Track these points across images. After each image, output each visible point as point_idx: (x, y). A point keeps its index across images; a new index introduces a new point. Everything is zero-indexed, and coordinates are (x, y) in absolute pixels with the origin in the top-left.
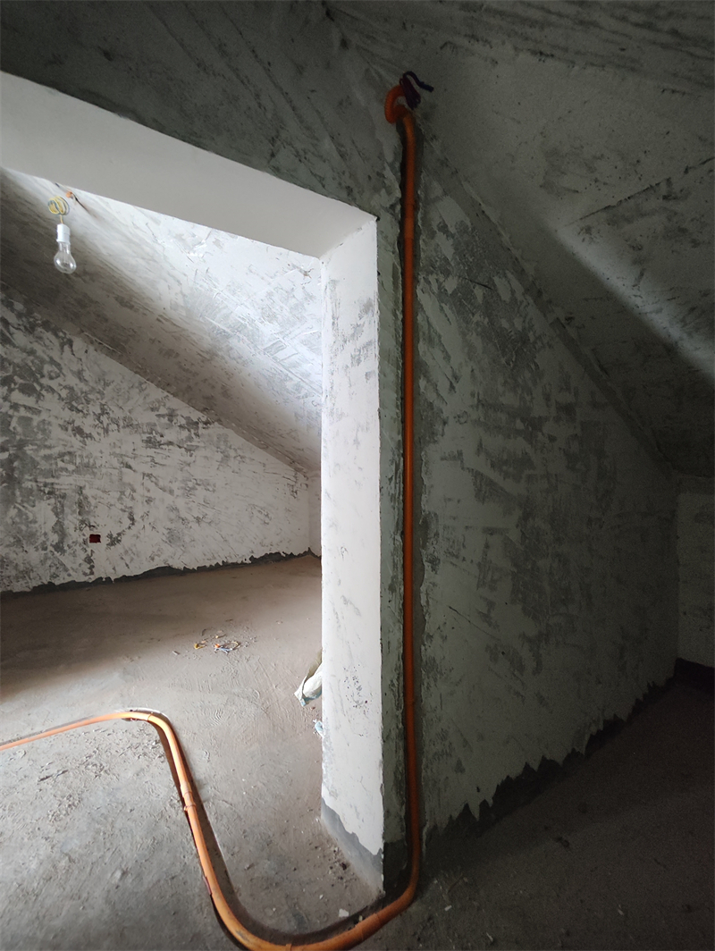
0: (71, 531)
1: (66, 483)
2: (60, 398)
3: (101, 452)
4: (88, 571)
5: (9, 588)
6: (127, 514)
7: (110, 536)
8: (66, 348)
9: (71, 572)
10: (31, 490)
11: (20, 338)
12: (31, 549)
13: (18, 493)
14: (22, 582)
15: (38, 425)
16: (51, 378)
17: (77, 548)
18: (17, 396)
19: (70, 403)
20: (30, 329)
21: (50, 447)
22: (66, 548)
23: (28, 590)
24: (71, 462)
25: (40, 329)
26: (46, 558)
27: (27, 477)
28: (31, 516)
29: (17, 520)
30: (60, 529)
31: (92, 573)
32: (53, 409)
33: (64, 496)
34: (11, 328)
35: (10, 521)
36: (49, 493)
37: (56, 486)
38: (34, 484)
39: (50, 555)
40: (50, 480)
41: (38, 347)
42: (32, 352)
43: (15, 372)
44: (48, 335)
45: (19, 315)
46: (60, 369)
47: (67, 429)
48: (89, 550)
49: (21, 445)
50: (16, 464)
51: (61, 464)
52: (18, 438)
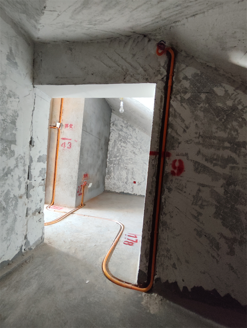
0: (129, 179)
1: (130, 166)
2: (131, 144)
3: (139, 159)
4: (132, 191)
5: (115, 191)
6: (143, 177)
7: (138, 183)
8: (134, 131)
9: (128, 190)
10: (122, 167)
11: (125, 130)
12: (120, 182)
13: (119, 168)
14: (118, 190)
15: (126, 152)
16: (130, 139)
17: (130, 184)
18: (122, 144)
19: (133, 145)
20: (127, 127)
21: (127, 157)
22: (128, 183)
23: (119, 192)
24: (131, 161)
25: (129, 127)
26: (123, 185)
27: (122, 164)
28: (121, 174)
29: (119, 174)
30: (127, 178)
31: (133, 192)
32: (129, 147)
33: (129, 170)
34: (123, 128)
35: (117, 175)
36: (126, 169)
37: (127, 167)
38: (123, 166)
39: (124, 185)
40: (126, 165)
41: (128, 131)
42: (126, 133)
43: (122, 138)
44: (131, 128)
45: (125, 124)
46: (132, 137)
47: (132, 152)
48: (133, 185)
49: (122, 156)
50: (120, 160)
51: (129, 161)
52: (121, 154)
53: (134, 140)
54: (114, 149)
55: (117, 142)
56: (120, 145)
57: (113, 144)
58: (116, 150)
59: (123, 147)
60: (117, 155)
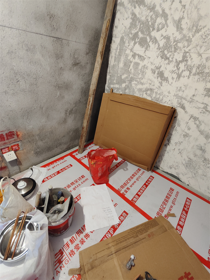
53: (171, 31)
54: (119, 61)
55: (127, 44)
56: (131, 50)
57: (118, 50)
58: (121, 65)
59: (137, 57)
60: (123, 77)
